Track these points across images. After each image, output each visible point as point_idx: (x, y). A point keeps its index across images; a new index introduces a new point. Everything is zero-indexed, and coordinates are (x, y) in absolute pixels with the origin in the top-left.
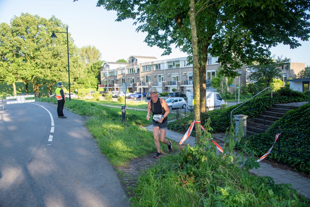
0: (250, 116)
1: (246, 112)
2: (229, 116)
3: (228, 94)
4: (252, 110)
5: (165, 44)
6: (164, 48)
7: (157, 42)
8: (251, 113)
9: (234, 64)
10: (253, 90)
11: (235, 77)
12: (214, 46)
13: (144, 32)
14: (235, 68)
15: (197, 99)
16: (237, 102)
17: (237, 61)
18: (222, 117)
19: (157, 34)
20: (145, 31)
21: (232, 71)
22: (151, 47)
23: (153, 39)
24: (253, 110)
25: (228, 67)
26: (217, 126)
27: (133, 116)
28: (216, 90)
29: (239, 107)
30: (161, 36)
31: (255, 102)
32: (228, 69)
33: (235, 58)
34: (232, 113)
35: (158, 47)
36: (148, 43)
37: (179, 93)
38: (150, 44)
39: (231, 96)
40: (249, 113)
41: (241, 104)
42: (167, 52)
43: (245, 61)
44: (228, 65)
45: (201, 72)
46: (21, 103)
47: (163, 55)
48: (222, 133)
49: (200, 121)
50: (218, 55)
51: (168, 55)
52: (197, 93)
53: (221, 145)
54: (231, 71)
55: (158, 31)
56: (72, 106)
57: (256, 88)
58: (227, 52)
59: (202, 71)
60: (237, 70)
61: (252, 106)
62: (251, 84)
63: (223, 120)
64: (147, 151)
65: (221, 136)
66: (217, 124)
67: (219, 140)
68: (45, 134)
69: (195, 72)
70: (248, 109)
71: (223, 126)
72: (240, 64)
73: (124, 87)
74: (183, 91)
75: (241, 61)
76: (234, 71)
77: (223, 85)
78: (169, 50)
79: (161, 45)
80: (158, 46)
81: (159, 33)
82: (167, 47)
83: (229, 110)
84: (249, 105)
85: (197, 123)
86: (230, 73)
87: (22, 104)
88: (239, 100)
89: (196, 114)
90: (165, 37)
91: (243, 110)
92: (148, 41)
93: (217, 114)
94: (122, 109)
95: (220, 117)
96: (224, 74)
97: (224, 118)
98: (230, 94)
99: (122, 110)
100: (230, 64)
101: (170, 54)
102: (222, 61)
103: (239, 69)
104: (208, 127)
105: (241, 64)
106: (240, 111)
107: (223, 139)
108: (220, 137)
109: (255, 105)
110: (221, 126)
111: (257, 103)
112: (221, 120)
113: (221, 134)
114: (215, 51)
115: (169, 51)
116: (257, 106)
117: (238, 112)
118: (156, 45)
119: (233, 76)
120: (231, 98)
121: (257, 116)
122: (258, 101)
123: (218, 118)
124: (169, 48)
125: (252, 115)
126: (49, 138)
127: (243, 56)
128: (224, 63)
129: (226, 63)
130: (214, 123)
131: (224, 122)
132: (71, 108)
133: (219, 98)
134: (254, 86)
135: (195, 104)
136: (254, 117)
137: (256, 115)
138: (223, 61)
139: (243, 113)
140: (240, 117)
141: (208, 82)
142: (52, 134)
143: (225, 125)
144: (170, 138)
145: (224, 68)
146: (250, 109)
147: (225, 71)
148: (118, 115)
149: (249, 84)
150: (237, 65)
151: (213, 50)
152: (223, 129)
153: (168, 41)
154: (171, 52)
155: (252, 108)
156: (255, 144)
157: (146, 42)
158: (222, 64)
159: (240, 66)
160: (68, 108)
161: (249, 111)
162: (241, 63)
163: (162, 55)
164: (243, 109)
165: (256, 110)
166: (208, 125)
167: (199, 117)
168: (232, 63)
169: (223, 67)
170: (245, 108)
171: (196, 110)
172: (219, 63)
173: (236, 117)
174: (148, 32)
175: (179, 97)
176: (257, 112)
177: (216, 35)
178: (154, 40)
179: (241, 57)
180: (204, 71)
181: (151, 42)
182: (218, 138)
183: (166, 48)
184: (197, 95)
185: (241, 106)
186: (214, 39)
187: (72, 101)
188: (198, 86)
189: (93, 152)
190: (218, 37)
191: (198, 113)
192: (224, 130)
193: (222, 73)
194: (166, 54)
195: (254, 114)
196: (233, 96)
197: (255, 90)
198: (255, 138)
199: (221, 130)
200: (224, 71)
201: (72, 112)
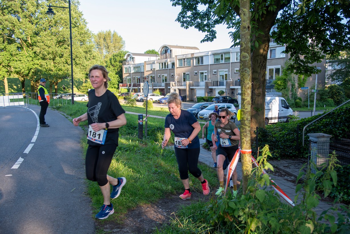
0: (334, 134)
1: (328, 128)
2: (300, 134)
3: (298, 100)
4: (337, 126)
5: (208, 25)
6: (205, 32)
7: (194, 21)
8: (336, 130)
9: (311, 55)
10: (335, 95)
11: (311, 74)
12: (281, 28)
13: (175, 6)
14: (312, 62)
15: (247, 109)
16: (312, 111)
17: (316, 50)
18: (289, 134)
19: (195, 9)
20: (177, 5)
21: (308, 66)
22: (186, 29)
23: (189, 17)
24: (340, 126)
25: (300, 60)
26: (280, 148)
27: (158, 128)
28: (281, 94)
29: (316, 121)
30: (202, 13)
31: (342, 113)
32: (301, 63)
33: (312, 47)
34: (306, 129)
35: (197, 28)
36: (181, 24)
37: (228, 98)
38: (185, 24)
39: (302, 103)
40: (333, 130)
41: (320, 115)
42: (209, 36)
43: (328, 51)
44: (302, 56)
45: (259, 66)
46: (3, 106)
47: (203, 41)
48: (289, 160)
49: (250, 150)
50: (286, 43)
51: (211, 41)
52: (246, 98)
53: (286, 179)
54: (306, 66)
55: (197, 5)
56: (72, 112)
57: (340, 92)
58: (301, 36)
59: (261, 64)
60: (315, 64)
61: (338, 119)
62: (333, 86)
63: (290, 139)
64: (162, 191)
65: (287, 165)
66: (282, 145)
67: (284, 171)
68: (13, 156)
69: (243, 59)
70: (331, 124)
71: (290, 149)
72: (319, 56)
73: (145, 87)
74: (233, 95)
75: (322, 50)
76: (309, 65)
77: (291, 87)
78: (213, 34)
79: (200, 27)
80: (195, 27)
81: (198, 8)
82: (210, 29)
83: (300, 124)
84: (332, 117)
85: (244, 153)
86: (304, 68)
87: (4, 108)
88: (314, 109)
89: (243, 137)
90: (206, 15)
91: (322, 125)
92: (181, 20)
93: (282, 130)
94: (139, 119)
95: (285, 134)
96: (295, 71)
97: (292, 137)
98: (300, 99)
99: (139, 121)
100: (304, 56)
101: (214, 39)
102: (291, 51)
103: (317, 63)
104: (263, 163)
105: (321, 56)
106: (318, 127)
107: (290, 170)
108: (285, 165)
109: (342, 118)
110: (286, 148)
111: (346, 114)
112: (287, 139)
113: (287, 160)
114: (282, 36)
115: (212, 36)
116: (346, 120)
117: (314, 128)
118: (193, 27)
119: (309, 73)
120: (302, 106)
121: (346, 136)
122: (347, 111)
123: (283, 136)
124: (213, 32)
125: (338, 134)
126: (16, 163)
127: (326, 43)
128: (295, 54)
129: (298, 53)
130: (276, 144)
131: (293, 142)
132: (71, 115)
133: (285, 105)
134: (338, 89)
135: (242, 118)
136: (341, 137)
137: (344, 133)
138: (294, 51)
139: (323, 130)
140: (318, 137)
141: (270, 82)
142: (24, 156)
143: (293, 148)
144: (208, 164)
145: (294, 62)
146: (335, 123)
147: (296, 66)
148: (136, 128)
149: (331, 86)
150: (314, 57)
151: (279, 34)
152: (291, 153)
153: (212, 21)
154: (215, 37)
155: (337, 122)
156: (345, 182)
157: (179, 22)
158: (292, 55)
159: (319, 58)
160: (68, 115)
161: (332, 127)
162: (322, 53)
163: (201, 42)
164: (322, 123)
165: (345, 126)
166: (264, 160)
167: (249, 142)
168: (308, 53)
169: (293, 59)
170: (327, 122)
171: (243, 128)
172: (287, 53)
173: (312, 136)
174: (182, 7)
175: (226, 103)
176: (345, 129)
177: (285, 11)
178: (190, 19)
179: (322, 45)
180: (263, 65)
181: (186, 22)
182: (282, 167)
183: (208, 31)
184: (245, 102)
185: (320, 119)
186: (281, 17)
187: (75, 106)
188: (248, 86)
189: (73, 192)
190: (287, 13)
191: (246, 135)
192: (291, 155)
193: (291, 68)
194: (207, 40)
195: (341, 132)
196: (306, 103)
197: (339, 94)
198: (344, 172)
199: (287, 155)
200: (294, 66)
201: (70, 121)
